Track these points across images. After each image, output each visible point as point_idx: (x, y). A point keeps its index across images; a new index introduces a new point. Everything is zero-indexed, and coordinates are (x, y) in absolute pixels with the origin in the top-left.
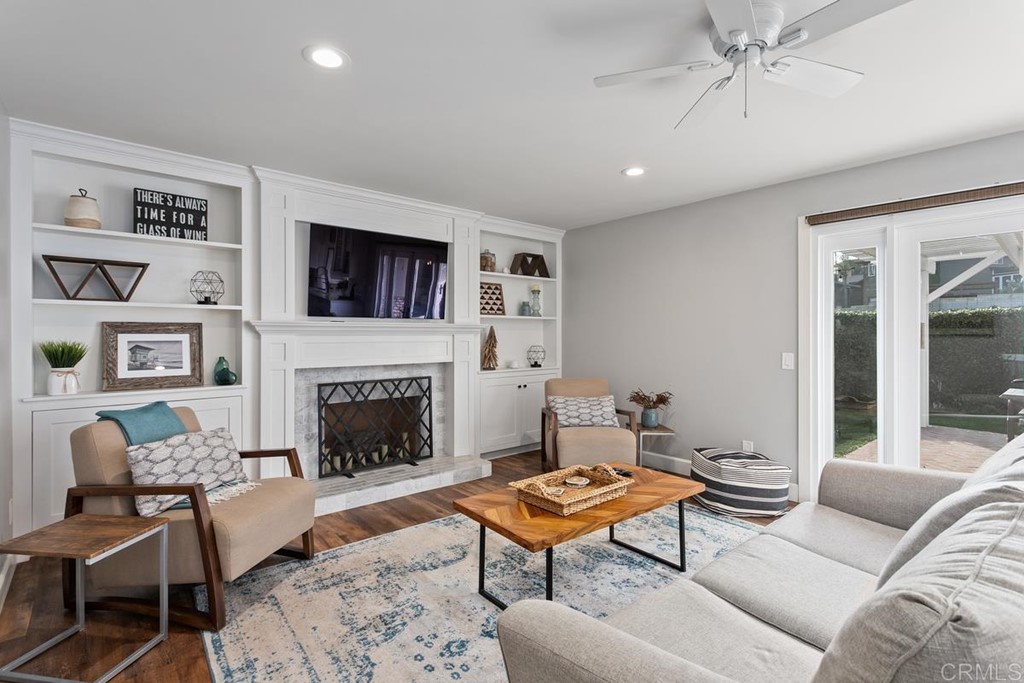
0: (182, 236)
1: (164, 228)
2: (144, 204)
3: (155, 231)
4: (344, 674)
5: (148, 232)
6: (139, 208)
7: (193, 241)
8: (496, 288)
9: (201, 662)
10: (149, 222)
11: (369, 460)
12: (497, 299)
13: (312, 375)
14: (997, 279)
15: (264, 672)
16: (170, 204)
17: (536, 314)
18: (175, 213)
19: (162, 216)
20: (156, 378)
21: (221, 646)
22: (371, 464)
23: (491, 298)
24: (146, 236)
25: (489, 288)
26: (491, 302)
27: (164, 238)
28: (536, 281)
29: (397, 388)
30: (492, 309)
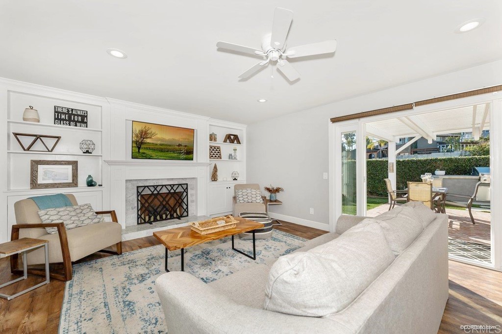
0: (76, 125)
1: (67, 122)
2: (58, 113)
3: (64, 123)
4: (117, 295)
5: (60, 124)
6: (56, 114)
7: (81, 128)
8: (218, 148)
9: (62, 292)
10: (61, 120)
11: (161, 217)
12: (218, 152)
13: (135, 182)
14: (440, 147)
15: (85, 295)
16: (71, 112)
17: (235, 158)
18: (72, 116)
19: (67, 117)
20: (56, 184)
21: (72, 286)
22: (162, 219)
23: (215, 152)
24: (59, 125)
25: (215, 148)
26: (215, 154)
27: (68, 126)
28: (235, 145)
29: (172, 188)
30: (216, 156)
